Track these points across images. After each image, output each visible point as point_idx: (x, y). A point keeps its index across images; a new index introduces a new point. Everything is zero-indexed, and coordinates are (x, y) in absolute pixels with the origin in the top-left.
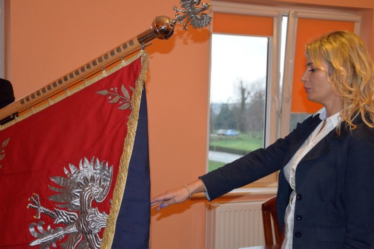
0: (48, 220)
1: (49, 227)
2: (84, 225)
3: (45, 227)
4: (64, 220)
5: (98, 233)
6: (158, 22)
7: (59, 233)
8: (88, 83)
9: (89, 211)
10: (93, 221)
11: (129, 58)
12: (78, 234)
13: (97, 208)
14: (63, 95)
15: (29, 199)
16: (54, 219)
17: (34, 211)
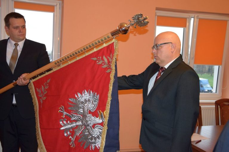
0: (68, 118)
1: (69, 122)
2: (85, 122)
3: (67, 122)
4: (76, 119)
5: (92, 126)
6: (121, 26)
7: (73, 124)
8: (87, 54)
9: (88, 115)
10: (90, 120)
11: (107, 43)
12: (82, 126)
13: (91, 114)
14: (75, 59)
15: (59, 108)
16: (71, 118)
17: (62, 114)
